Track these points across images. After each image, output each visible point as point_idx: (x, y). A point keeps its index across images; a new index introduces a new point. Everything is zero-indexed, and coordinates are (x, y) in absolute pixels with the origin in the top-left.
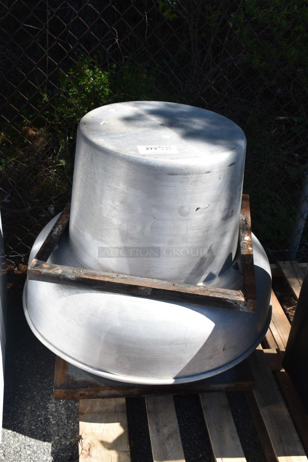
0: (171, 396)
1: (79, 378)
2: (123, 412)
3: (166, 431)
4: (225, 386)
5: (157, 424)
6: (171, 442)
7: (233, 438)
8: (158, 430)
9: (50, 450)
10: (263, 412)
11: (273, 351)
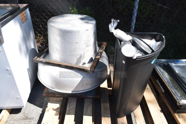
0: (76, 99)
1: (50, 91)
2: (61, 101)
3: (71, 107)
4: (92, 97)
5: (70, 105)
6: (72, 110)
7: (90, 111)
8: (69, 107)
9: (42, 110)
10: (102, 105)
11: (111, 89)
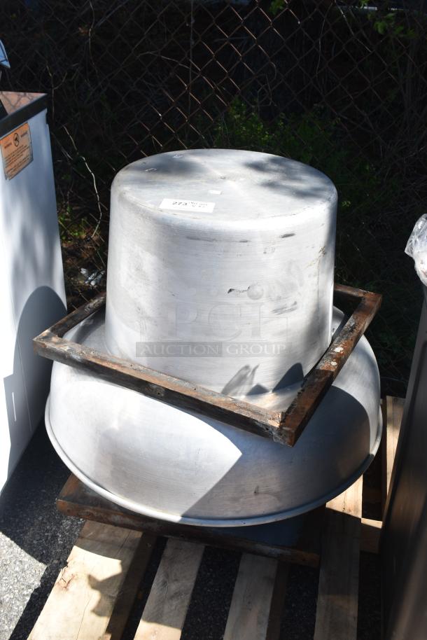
1: (90, 494)
2: (130, 548)
3: (173, 587)
4: (277, 551)
5: (167, 576)
6: (175, 602)
7: (259, 623)
8: (164, 583)
9: (42, 574)
11: (378, 524)
